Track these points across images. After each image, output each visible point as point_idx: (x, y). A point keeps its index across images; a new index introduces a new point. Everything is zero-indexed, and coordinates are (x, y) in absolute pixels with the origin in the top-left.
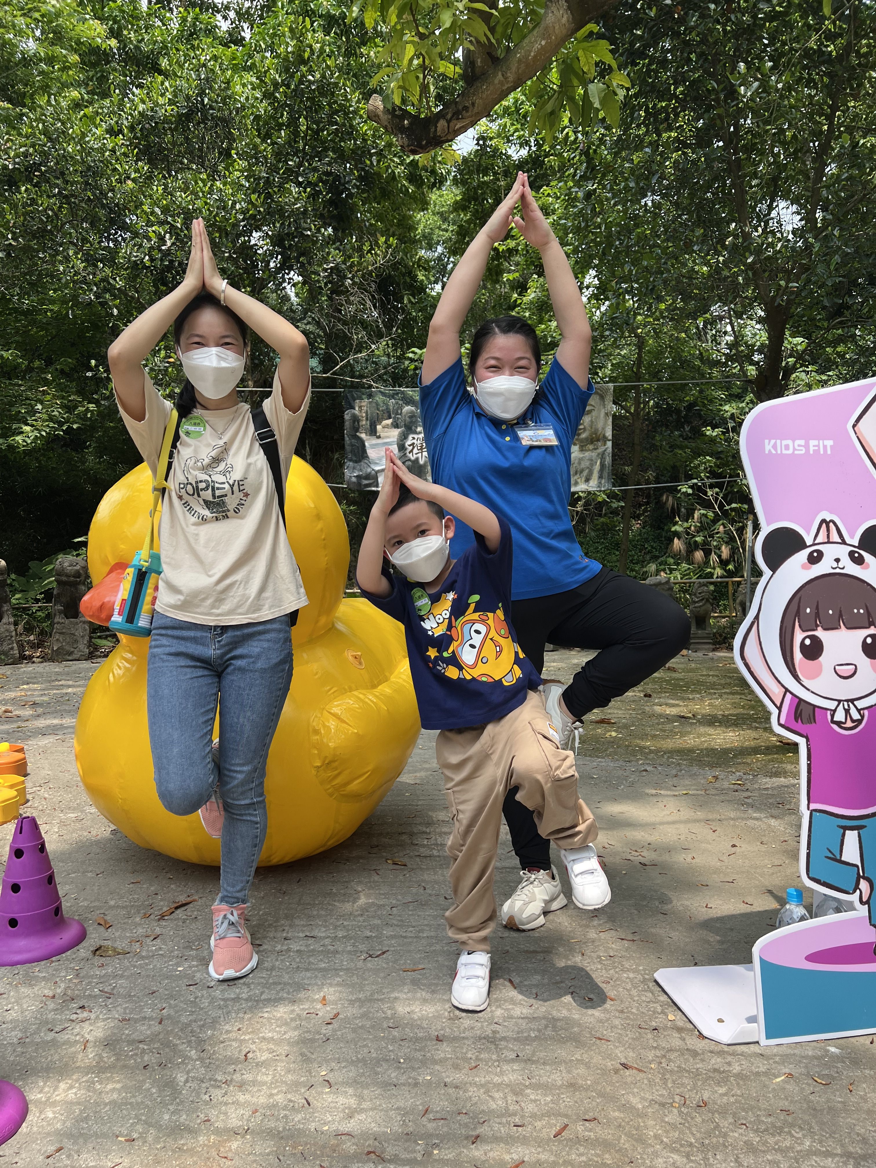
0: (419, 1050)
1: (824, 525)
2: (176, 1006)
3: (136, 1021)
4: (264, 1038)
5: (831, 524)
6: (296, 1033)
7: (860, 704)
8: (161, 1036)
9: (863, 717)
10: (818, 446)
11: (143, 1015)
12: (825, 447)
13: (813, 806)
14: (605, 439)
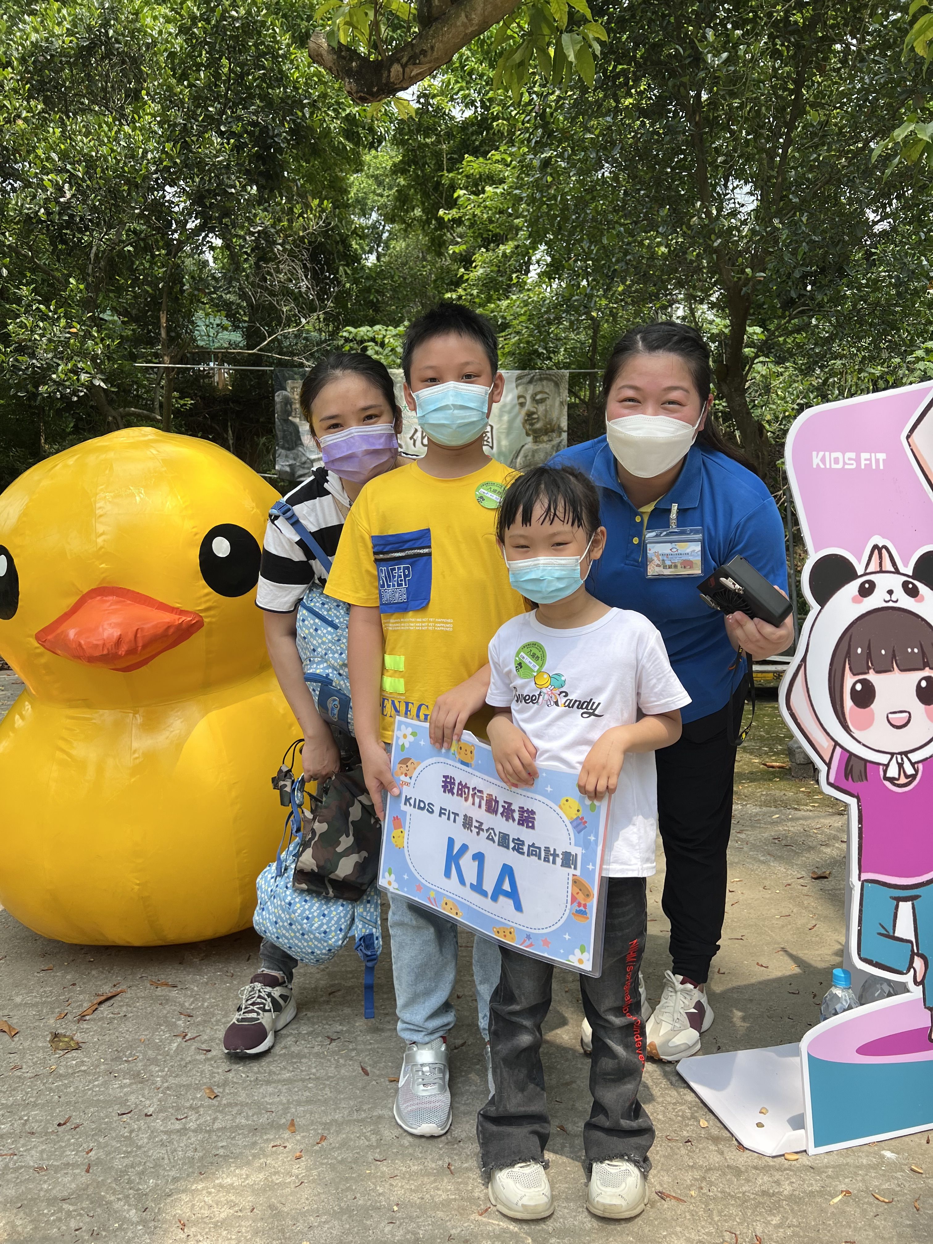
0: (415, 1191)
1: (876, 551)
2: (107, 1145)
3: (57, 1169)
4: (221, 1186)
5: (884, 551)
6: (261, 1176)
7: (914, 757)
8: (90, 1191)
9: (917, 771)
10: (870, 460)
11: (65, 1160)
12: (877, 461)
13: (864, 876)
14: (560, 430)
